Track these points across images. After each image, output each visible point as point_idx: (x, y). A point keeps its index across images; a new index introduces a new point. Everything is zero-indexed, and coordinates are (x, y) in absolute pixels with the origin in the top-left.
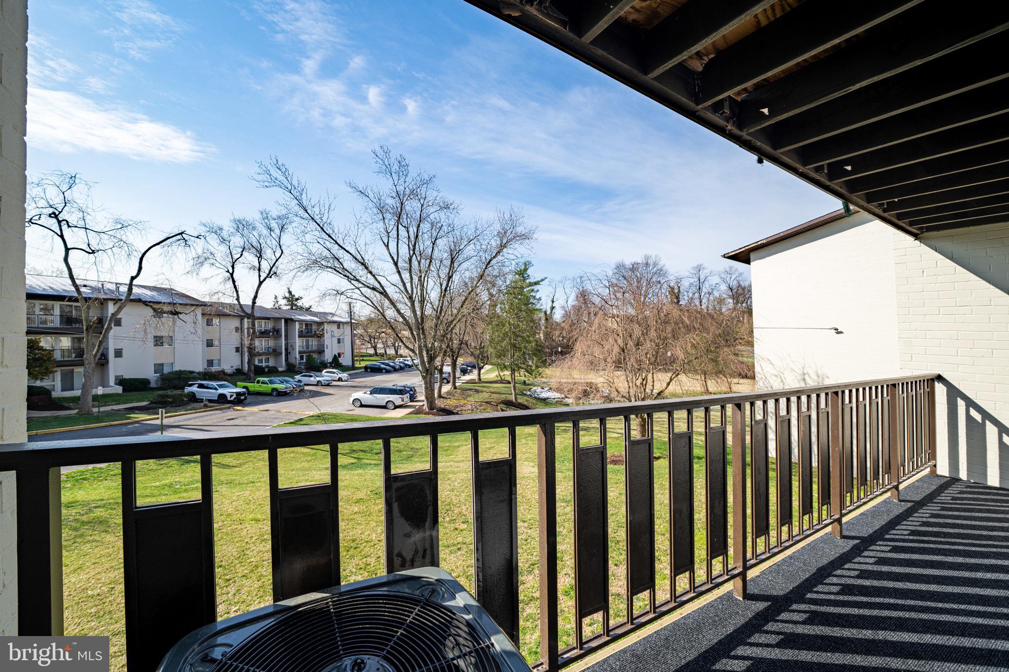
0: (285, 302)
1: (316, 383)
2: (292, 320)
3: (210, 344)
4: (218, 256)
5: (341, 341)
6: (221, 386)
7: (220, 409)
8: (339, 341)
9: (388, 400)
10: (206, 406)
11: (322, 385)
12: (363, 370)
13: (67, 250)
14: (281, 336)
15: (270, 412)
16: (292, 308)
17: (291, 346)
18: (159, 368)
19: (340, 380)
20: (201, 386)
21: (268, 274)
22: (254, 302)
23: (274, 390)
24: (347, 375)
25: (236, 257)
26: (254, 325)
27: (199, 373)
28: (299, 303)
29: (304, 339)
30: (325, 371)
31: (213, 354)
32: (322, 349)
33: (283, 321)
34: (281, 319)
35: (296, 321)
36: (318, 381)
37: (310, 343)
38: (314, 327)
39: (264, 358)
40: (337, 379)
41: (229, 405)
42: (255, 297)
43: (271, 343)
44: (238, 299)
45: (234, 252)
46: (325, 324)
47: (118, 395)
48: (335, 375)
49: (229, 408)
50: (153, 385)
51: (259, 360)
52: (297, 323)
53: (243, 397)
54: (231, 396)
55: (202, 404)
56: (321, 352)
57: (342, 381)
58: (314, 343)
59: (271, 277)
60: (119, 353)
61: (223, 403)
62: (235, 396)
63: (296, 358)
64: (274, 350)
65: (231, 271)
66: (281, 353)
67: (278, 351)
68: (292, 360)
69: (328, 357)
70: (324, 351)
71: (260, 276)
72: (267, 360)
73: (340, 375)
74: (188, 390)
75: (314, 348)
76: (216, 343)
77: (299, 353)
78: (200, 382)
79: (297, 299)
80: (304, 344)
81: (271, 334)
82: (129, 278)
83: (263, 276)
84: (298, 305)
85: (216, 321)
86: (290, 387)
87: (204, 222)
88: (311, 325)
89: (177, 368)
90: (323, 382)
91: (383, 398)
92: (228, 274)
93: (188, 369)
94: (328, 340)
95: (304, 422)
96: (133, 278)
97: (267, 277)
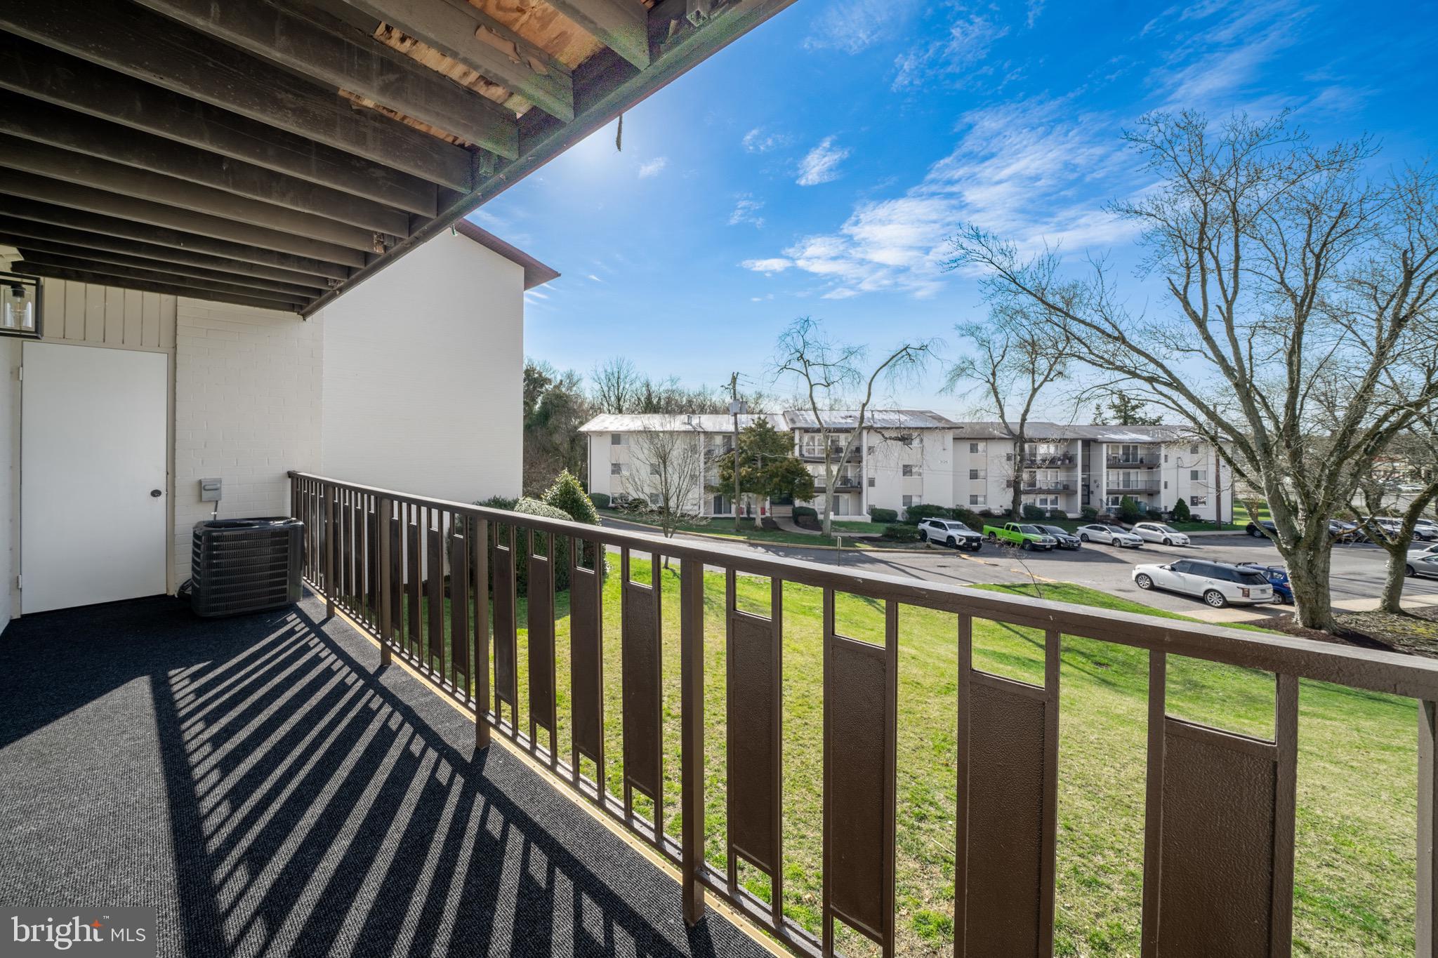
0: (1112, 413)
1: (1110, 542)
2: (1095, 441)
3: (974, 475)
4: (978, 364)
5: (1200, 475)
6: (951, 526)
7: (943, 554)
8: (1195, 475)
9: (1210, 587)
10: (929, 547)
11: (1121, 547)
12: (1245, 532)
13: (811, 386)
14: (1076, 466)
15: (997, 568)
16: (1125, 423)
17: (1095, 482)
18: (908, 500)
19: (1167, 542)
20: (934, 524)
21: (1047, 376)
22: (1024, 419)
23: (1027, 541)
24: (1185, 537)
25: (996, 360)
26: (1022, 449)
27: (948, 510)
28: (1139, 414)
29: (1121, 471)
30: (1138, 524)
31: (976, 487)
32: (1155, 489)
33: (1080, 443)
34: (1077, 439)
35: (1102, 443)
36: (1115, 539)
37: (1133, 478)
38: (1141, 453)
39: (1051, 497)
40: (1162, 540)
41: (955, 551)
42: (1027, 411)
43: (1062, 476)
44: (1002, 416)
45: (994, 355)
46: (1163, 445)
47: (866, 524)
48: (1158, 533)
49: (954, 554)
50: (900, 518)
51: (1041, 500)
52: (1105, 446)
53: (975, 544)
54: (960, 540)
55: (925, 544)
56: (1153, 493)
57: (1171, 545)
58: (1139, 478)
59: (1052, 380)
60: (872, 483)
61: (951, 547)
62: (964, 541)
63: (1101, 500)
64: (1066, 487)
65: (992, 380)
66: (1076, 492)
67: (1071, 488)
68: (1095, 504)
69: (1167, 502)
70: (1158, 492)
71: (1034, 381)
72: (1055, 502)
73: (1168, 535)
74: (922, 526)
75: (1141, 486)
76: (981, 474)
77: (1109, 493)
78: (934, 519)
79: (1134, 408)
80: (1121, 479)
81: (1059, 463)
82: (861, 406)
83: (1039, 379)
84: (1137, 416)
85: (981, 446)
86: (1051, 541)
87: (960, 324)
88: (1135, 448)
89: (925, 502)
90: (1123, 542)
91: (1201, 583)
92: (988, 385)
93: (936, 504)
94: (1166, 472)
95: (1029, 591)
96: (864, 405)
97: (1045, 380)
